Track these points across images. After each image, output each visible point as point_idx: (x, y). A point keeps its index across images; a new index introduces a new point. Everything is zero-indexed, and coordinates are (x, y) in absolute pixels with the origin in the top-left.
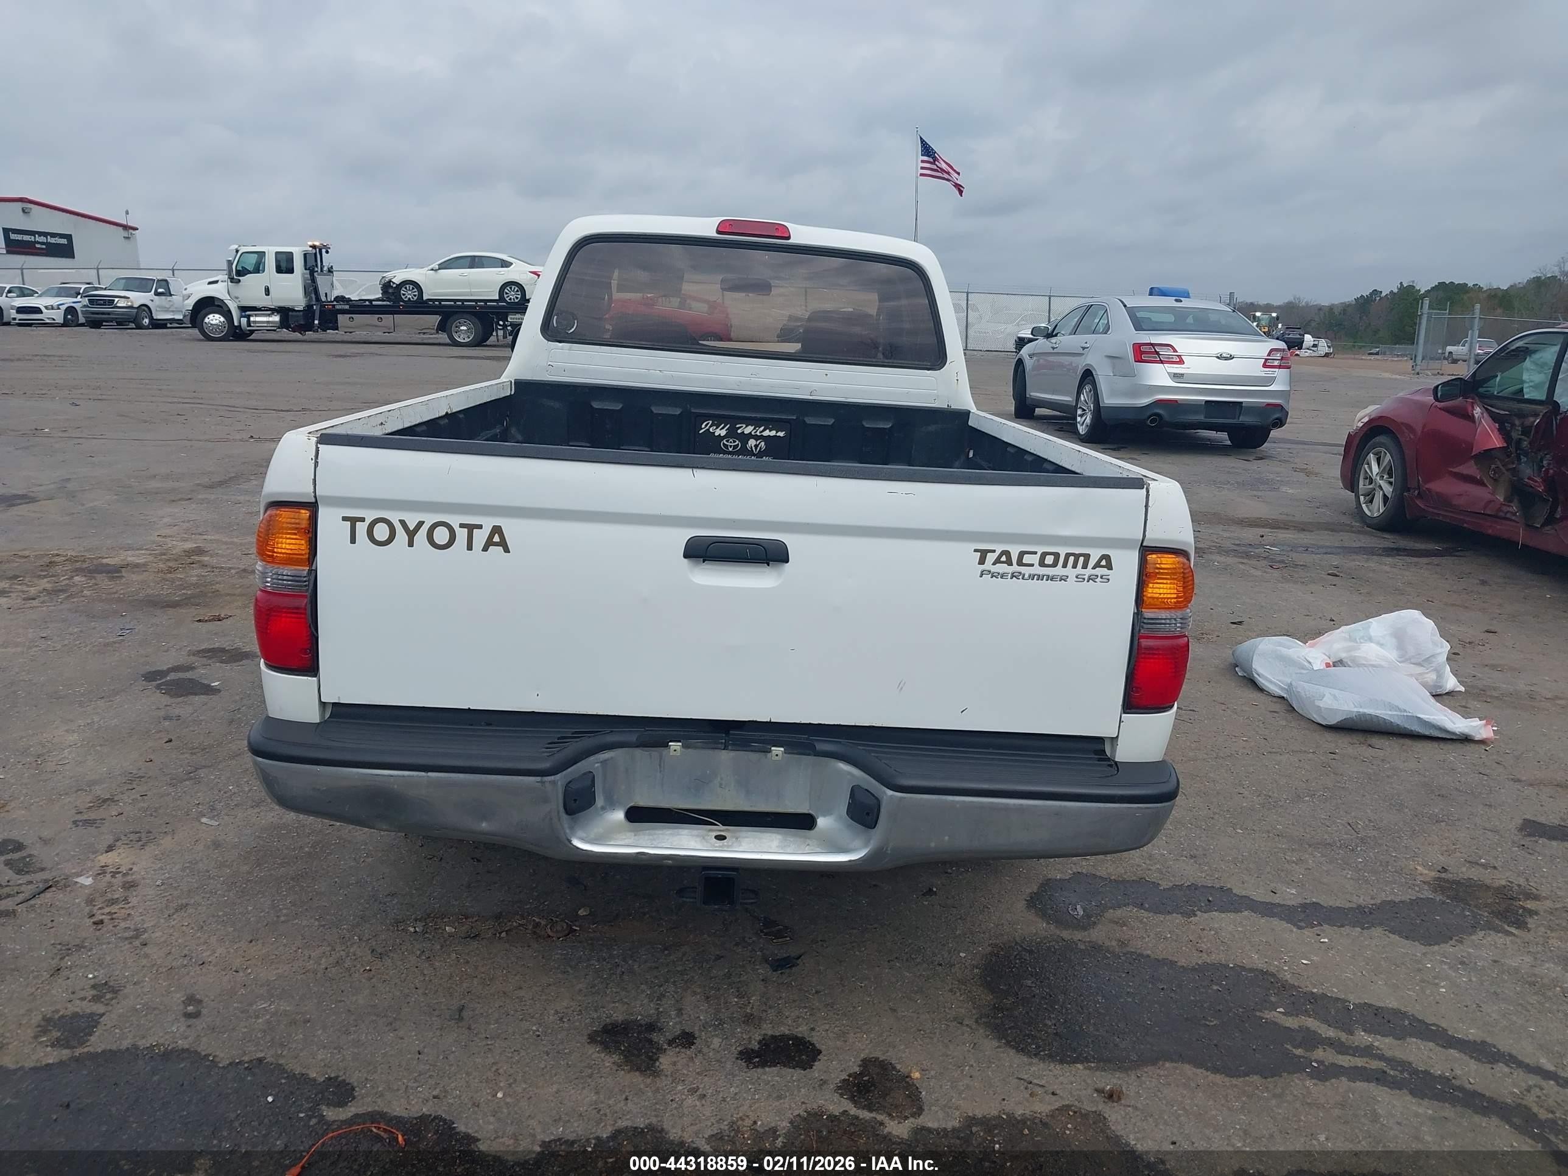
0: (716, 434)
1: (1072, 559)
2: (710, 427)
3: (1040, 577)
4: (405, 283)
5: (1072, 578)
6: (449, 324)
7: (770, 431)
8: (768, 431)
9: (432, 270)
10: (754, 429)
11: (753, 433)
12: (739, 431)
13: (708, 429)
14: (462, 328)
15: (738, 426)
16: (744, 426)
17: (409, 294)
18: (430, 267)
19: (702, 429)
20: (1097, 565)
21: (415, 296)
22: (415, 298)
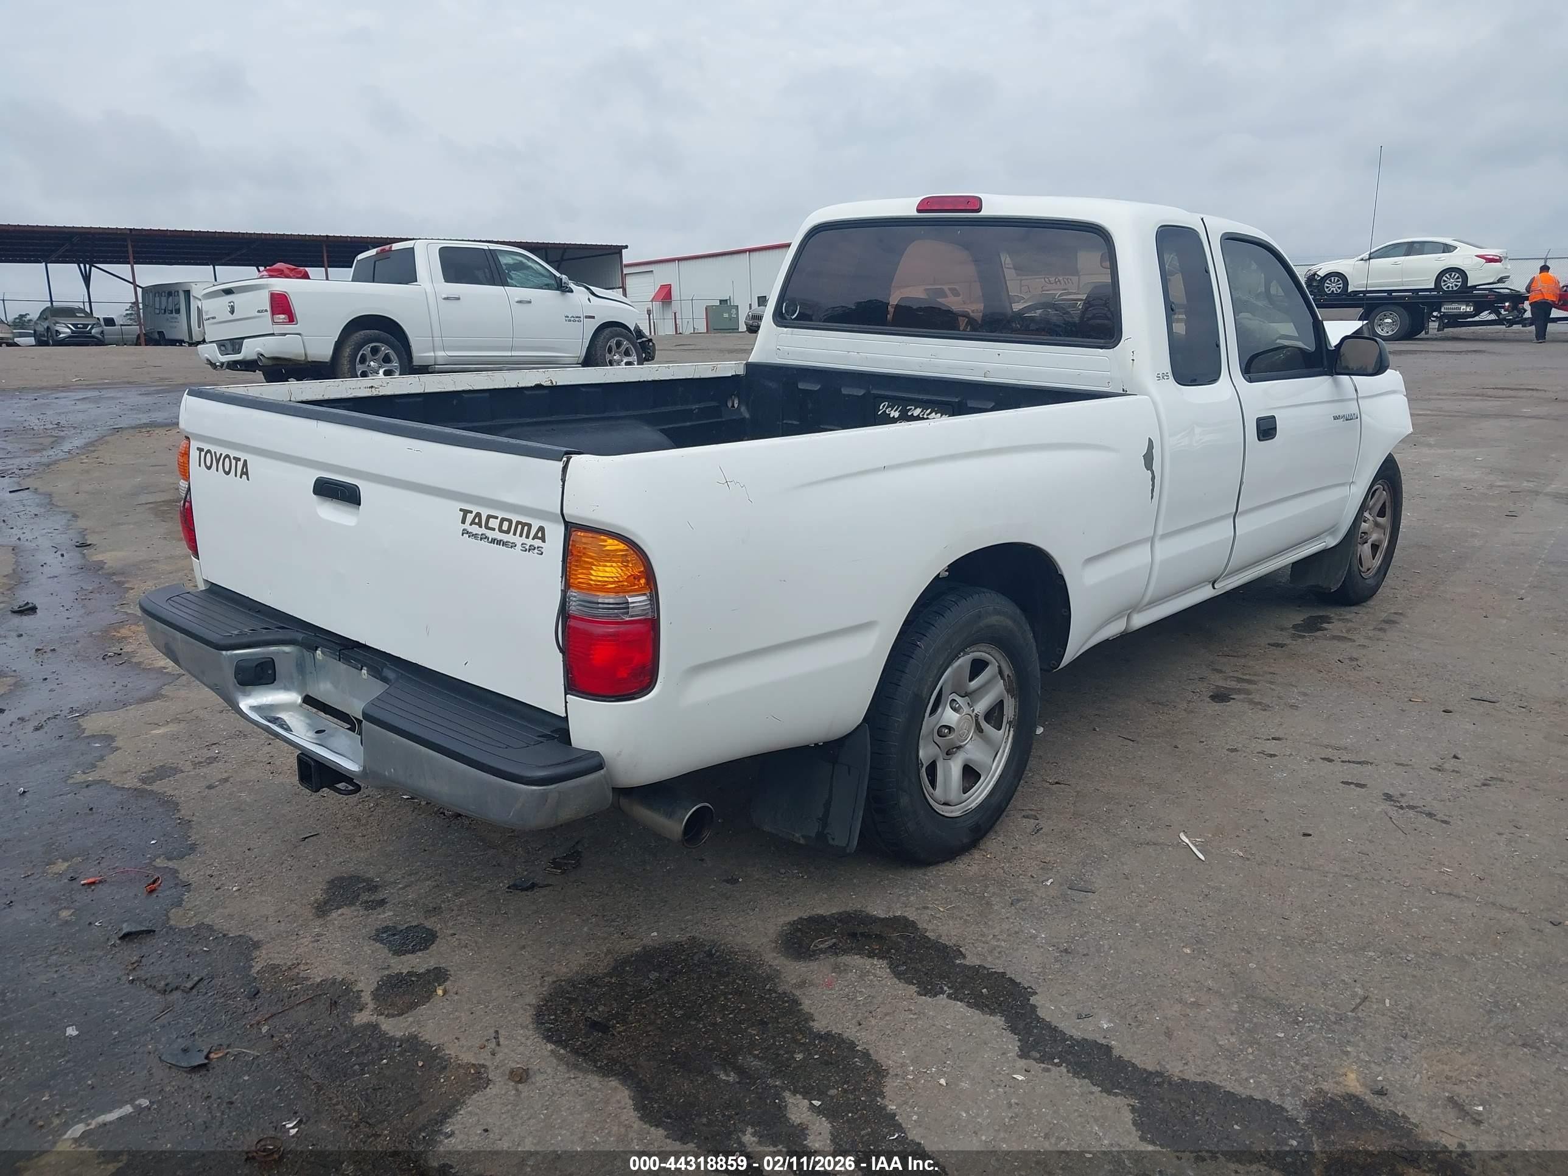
0: (891, 416)
1: (520, 526)
2: (887, 408)
3: (499, 542)
4: (1329, 275)
5: (519, 547)
6: (1373, 314)
7: (936, 414)
8: (934, 413)
9: (1362, 260)
10: (922, 411)
11: (921, 416)
12: (909, 414)
13: (885, 411)
14: (1386, 321)
15: (908, 408)
16: (913, 408)
17: (1333, 287)
18: (1360, 257)
19: (880, 410)
20: (535, 537)
21: (1339, 288)
22: (1339, 291)
